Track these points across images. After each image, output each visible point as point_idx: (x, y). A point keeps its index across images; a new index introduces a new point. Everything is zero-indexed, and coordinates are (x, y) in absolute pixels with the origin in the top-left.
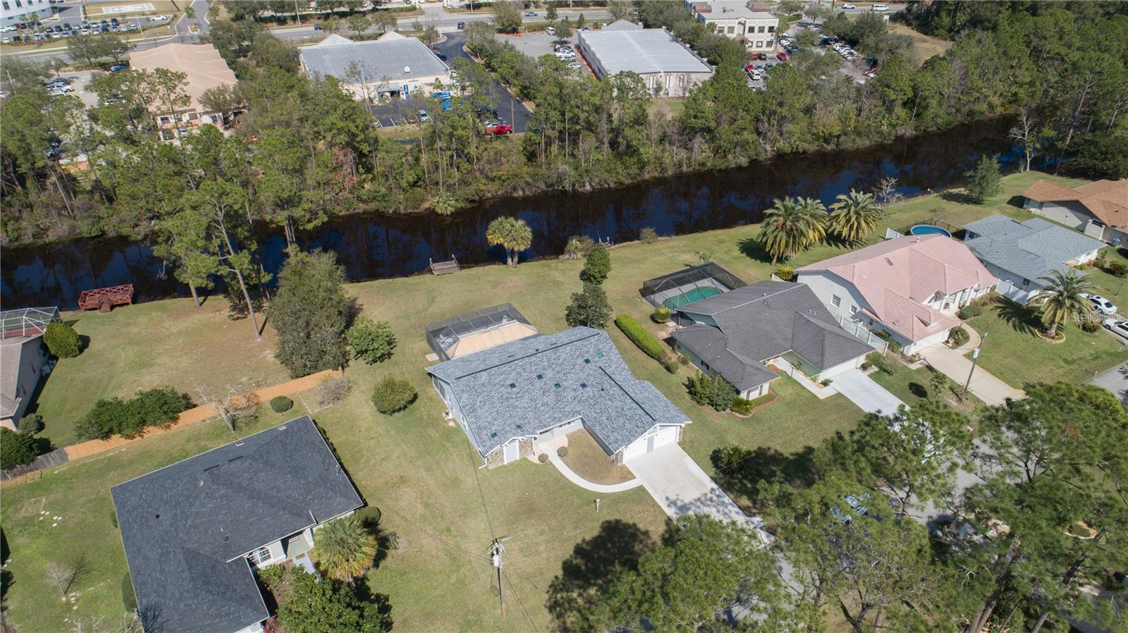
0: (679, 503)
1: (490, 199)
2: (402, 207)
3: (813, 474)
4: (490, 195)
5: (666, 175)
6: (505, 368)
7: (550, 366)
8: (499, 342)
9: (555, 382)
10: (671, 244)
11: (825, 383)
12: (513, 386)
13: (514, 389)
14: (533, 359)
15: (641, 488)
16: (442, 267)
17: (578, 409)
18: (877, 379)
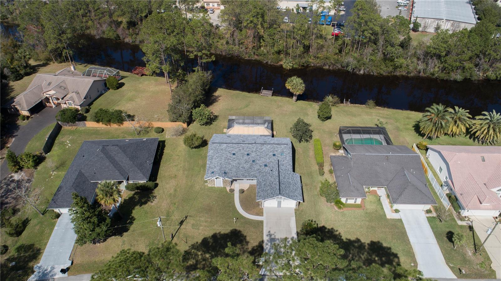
0: (273, 237)
1: (312, 67)
2: (270, 62)
3: (350, 253)
4: (313, 65)
5: (409, 75)
6: (236, 145)
7: (256, 151)
8: (251, 133)
9: (253, 159)
10: (381, 112)
11: (397, 211)
12: (234, 154)
13: (234, 156)
14: (250, 145)
15: (261, 222)
16: (266, 93)
17: (256, 175)
18: (430, 220)
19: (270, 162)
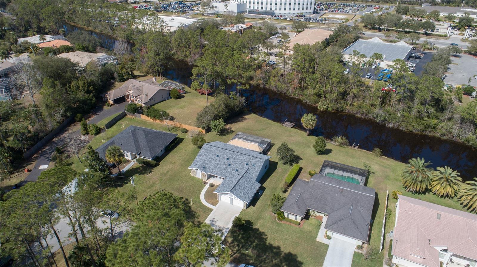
0: (214, 223)
1: (346, 113)
4: (347, 111)
6: (222, 150)
7: (235, 158)
11: (329, 238)
12: (218, 156)
14: (233, 153)
15: (211, 210)
16: (288, 124)
17: (227, 176)
18: (356, 255)
19: (242, 169)
